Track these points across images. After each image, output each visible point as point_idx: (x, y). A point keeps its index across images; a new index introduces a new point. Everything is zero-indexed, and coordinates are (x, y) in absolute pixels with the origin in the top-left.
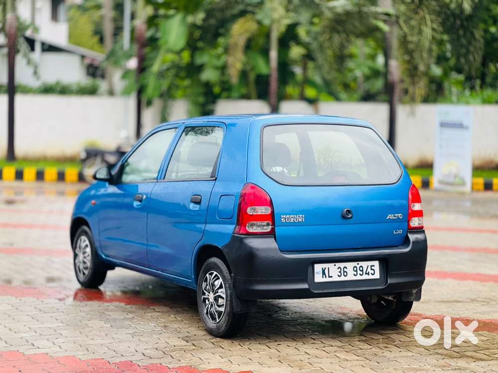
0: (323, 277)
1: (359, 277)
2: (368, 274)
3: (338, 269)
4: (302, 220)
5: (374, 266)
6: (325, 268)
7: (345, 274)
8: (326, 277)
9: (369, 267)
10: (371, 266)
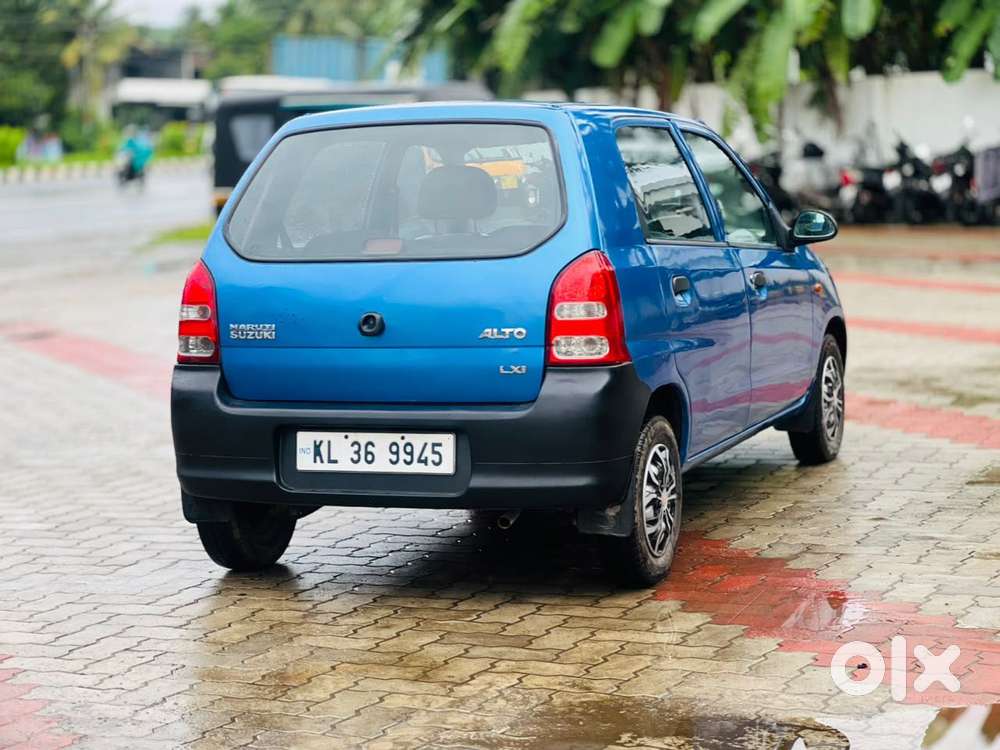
0: (315, 461)
1: (401, 468)
2: (425, 462)
3: (352, 445)
4: (271, 335)
5: (440, 445)
6: (321, 442)
7: (370, 458)
8: (322, 462)
9: (429, 448)
10: (434, 445)
